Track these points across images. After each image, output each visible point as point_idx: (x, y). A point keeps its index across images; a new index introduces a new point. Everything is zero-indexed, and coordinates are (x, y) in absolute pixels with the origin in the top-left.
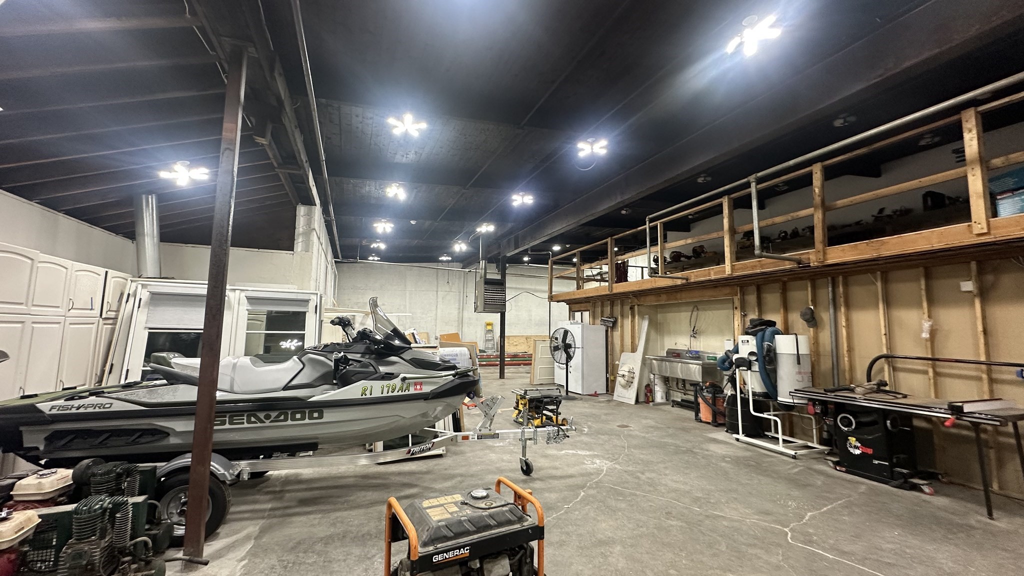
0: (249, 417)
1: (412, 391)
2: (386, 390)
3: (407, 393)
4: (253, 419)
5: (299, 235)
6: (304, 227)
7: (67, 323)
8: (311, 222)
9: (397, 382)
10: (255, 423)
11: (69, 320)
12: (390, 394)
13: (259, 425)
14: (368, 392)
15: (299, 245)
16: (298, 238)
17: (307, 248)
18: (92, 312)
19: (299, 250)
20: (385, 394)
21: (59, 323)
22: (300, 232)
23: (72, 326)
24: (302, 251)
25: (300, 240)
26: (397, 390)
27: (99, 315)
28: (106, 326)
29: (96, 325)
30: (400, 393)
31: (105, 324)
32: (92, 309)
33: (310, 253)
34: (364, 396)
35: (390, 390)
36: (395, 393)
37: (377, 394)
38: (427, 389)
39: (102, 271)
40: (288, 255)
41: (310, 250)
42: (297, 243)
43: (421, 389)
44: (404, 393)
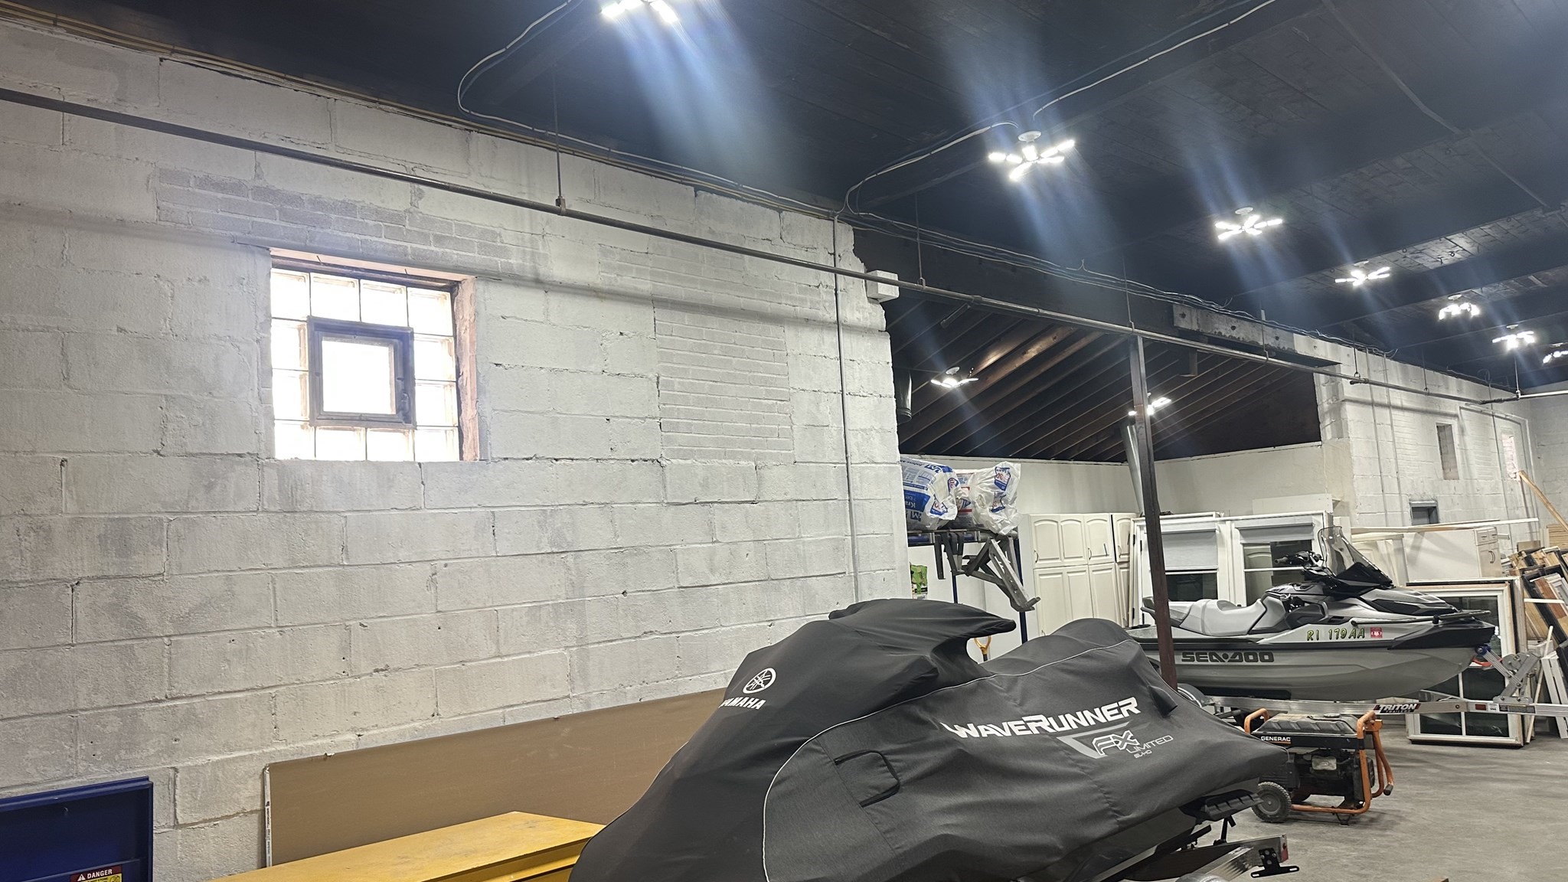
0: (1211, 655)
1: (1368, 637)
2: (1334, 635)
3: (1361, 639)
4: (1214, 658)
5: (1323, 415)
6: (1330, 401)
7: (1091, 570)
8: (1338, 391)
9: (1347, 627)
10: (1216, 661)
11: (1093, 567)
12: (1340, 640)
13: (1220, 663)
14: (1314, 637)
15: (1327, 431)
16: (1324, 420)
17: (1340, 432)
18: (1108, 557)
19: (1329, 437)
20: (1334, 640)
21: (1085, 571)
22: (1326, 410)
23: (1095, 573)
24: (1333, 437)
25: (1327, 422)
26: (1348, 636)
27: (1114, 560)
28: (1122, 570)
29: (1113, 569)
30: (1352, 639)
31: (1121, 568)
32: (1107, 555)
33: (1345, 440)
34: (1310, 641)
35: (1340, 635)
36: (1346, 639)
37: (1324, 639)
38: (1388, 636)
39: (1106, 516)
40: (1314, 448)
41: (1344, 434)
42: (1324, 428)
43: (1380, 636)
44: (1357, 640)
